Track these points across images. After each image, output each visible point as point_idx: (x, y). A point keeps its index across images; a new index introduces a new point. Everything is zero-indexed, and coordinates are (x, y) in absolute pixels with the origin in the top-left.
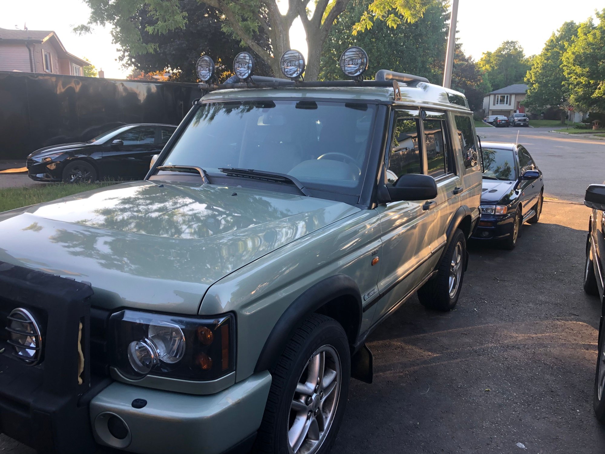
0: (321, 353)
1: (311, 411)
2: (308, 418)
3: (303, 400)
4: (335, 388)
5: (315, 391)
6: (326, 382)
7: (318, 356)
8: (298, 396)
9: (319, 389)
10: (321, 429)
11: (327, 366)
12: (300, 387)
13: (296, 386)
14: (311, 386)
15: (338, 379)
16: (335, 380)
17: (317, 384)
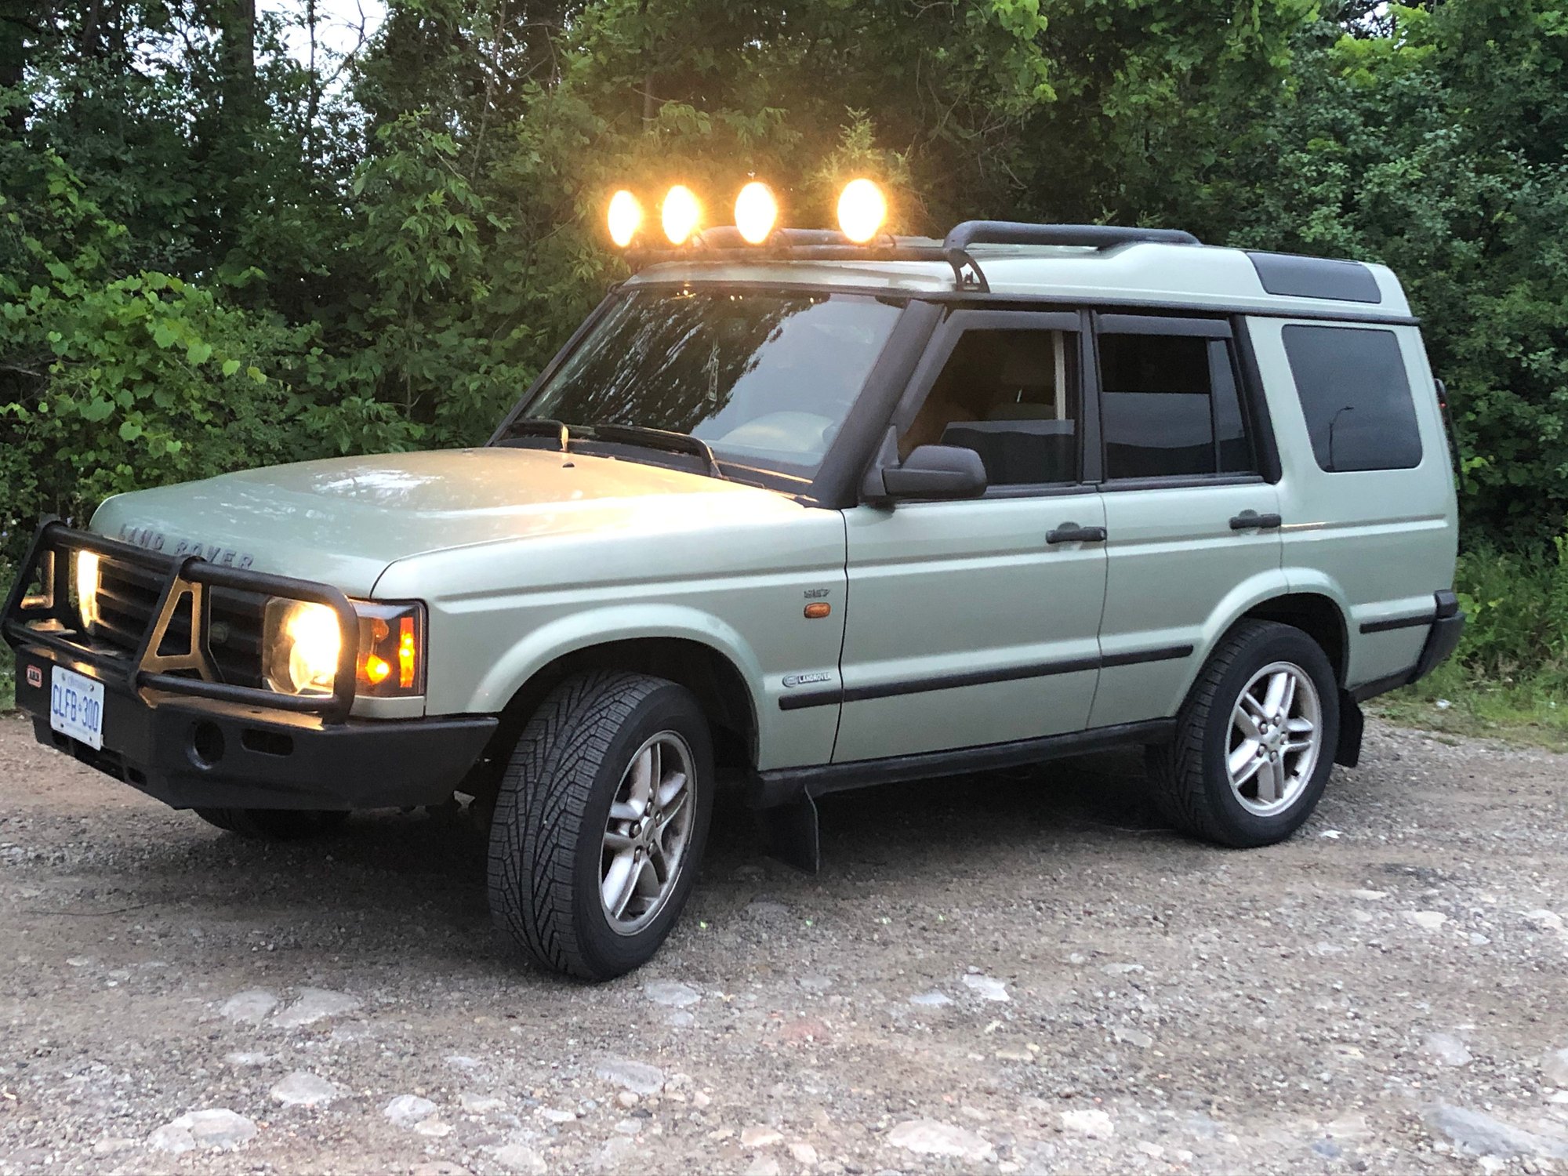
0: (653, 747)
1: (640, 848)
2: (635, 861)
3: (624, 831)
4: (684, 806)
5: (646, 813)
6: (667, 794)
7: (648, 754)
8: (615, 825)
9: (654, 808)
10: (662, 879)
11: (668, 766)
12: (616, 811)
13: (608, 810)
14: (637, 806)
15: (690, 787)
16: (683, 790)
17: (650, 800)
